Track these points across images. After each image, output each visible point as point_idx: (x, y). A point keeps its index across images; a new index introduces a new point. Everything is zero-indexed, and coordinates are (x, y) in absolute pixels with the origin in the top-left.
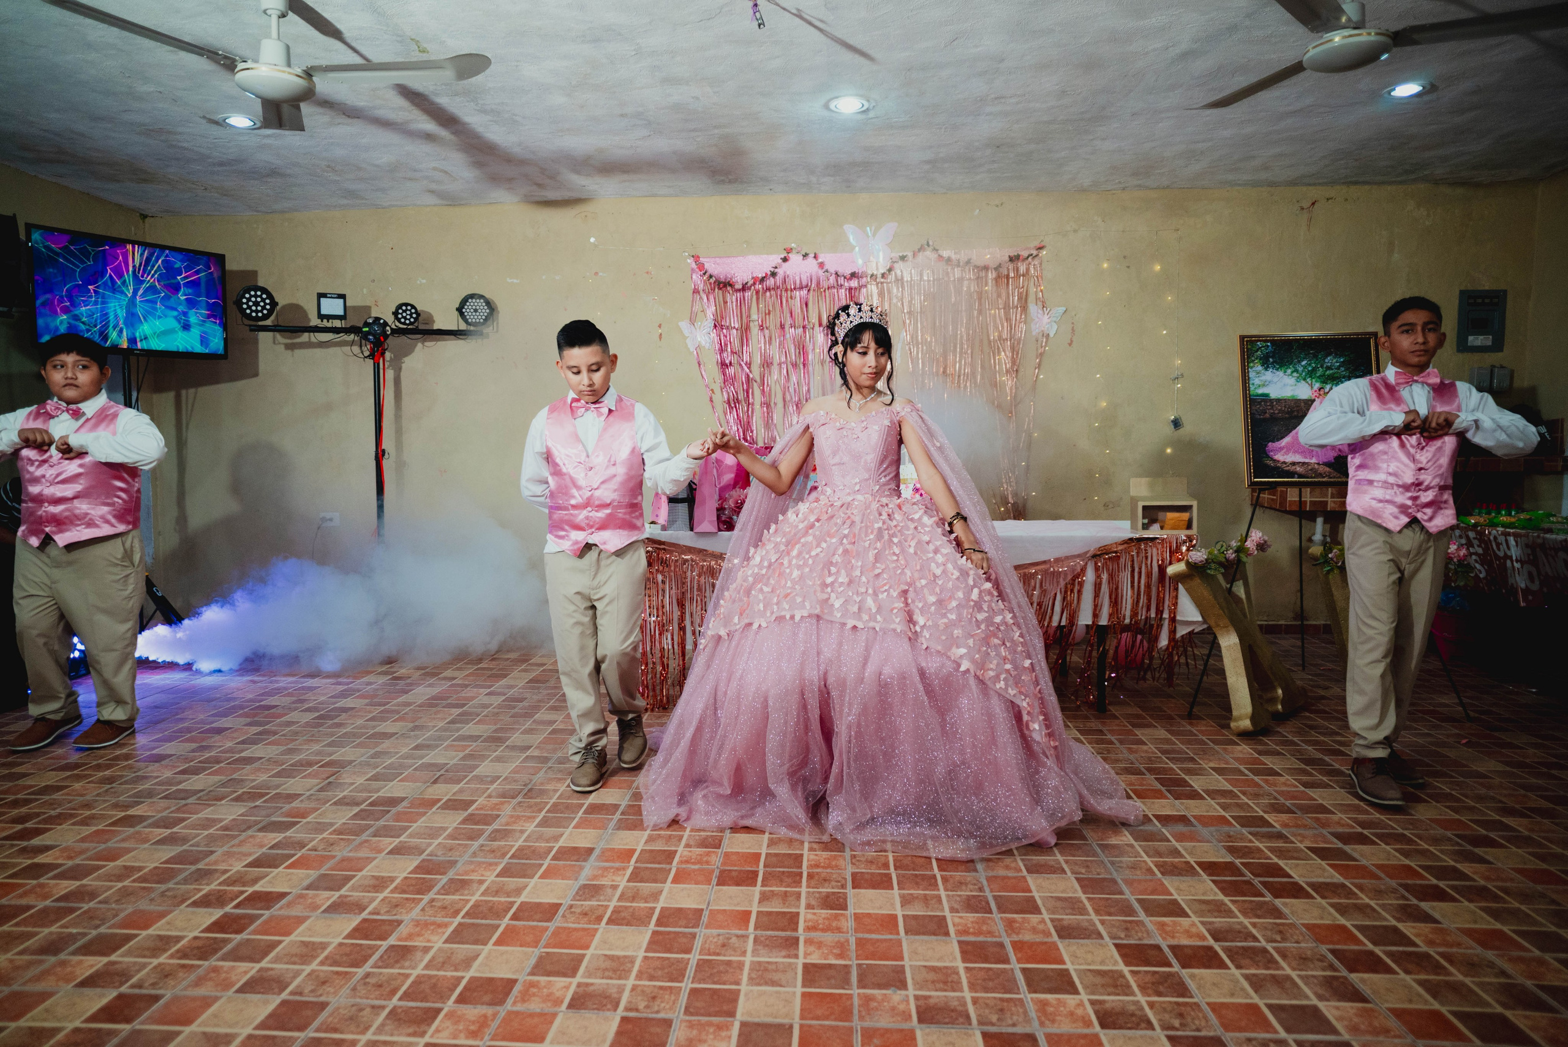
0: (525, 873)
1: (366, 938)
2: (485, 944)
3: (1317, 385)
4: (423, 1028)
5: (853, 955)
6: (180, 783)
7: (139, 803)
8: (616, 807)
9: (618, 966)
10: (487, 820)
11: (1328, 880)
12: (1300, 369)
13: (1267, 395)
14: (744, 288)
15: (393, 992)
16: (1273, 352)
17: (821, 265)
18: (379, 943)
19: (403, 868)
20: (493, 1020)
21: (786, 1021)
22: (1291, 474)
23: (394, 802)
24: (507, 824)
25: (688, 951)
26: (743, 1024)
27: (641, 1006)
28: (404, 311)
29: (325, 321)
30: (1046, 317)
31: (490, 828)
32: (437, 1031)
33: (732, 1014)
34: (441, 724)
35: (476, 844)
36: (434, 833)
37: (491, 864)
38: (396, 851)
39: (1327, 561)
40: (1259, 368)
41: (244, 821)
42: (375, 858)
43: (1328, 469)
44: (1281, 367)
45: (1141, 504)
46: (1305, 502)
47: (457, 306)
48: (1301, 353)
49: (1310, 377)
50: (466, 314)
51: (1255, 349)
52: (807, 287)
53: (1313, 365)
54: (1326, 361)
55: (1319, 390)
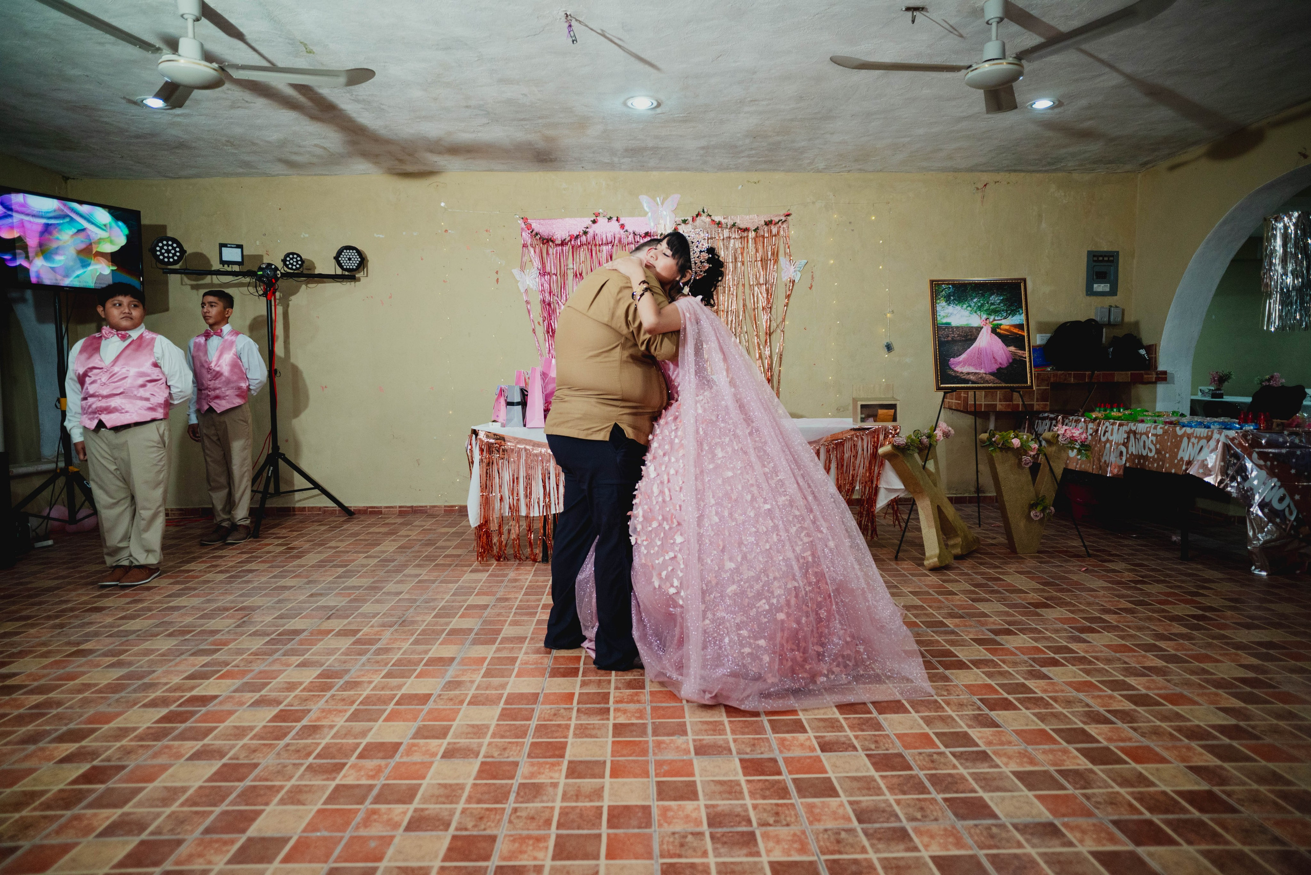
0: (404, 675)
1: (284, 721)
2: (377, 721)
3: (985, 316)
4: (334, 775)
5: (649, 717)
6: (121, 625)
7: (87, 641)
8: (471, 630)
9: (478, 731)
10: (371, 642)
12: (973, 305)
13: (949, 324)
14: (563, 243)
15: (309, 754)
16: (954, 293)
17: (622, 226)
18: (294, 724)
19: (309, 676)
20: (386, 768)
21: (601, 759)
22: (966, 381)
24: (388, 644)
25: (529, 719)
26: (570, 762)
27: (496, 754)
28: (291, 259)
29: (226, 266)
30: (792, 267)
31: (375, 647)
32: (344, 776)
33: (562, 756)
34: (331, 579)
35: (364, 658)
36: (331, 652)
37: (377, 671)
38: (303, 665)
39: (992, 444)
40: (944, 304)
41: (177, 650)
42: (285, 670)
44: (959, 303)
45: (860, 403)
46: (981, 405)
47: (335, 255)
48: (973, 293)
49: (980, 310)
50: (342, 261)
51: (941, 290)
52: (611, 242)
53: (982, 302)
54: (991, 299)
55: (986, 320)
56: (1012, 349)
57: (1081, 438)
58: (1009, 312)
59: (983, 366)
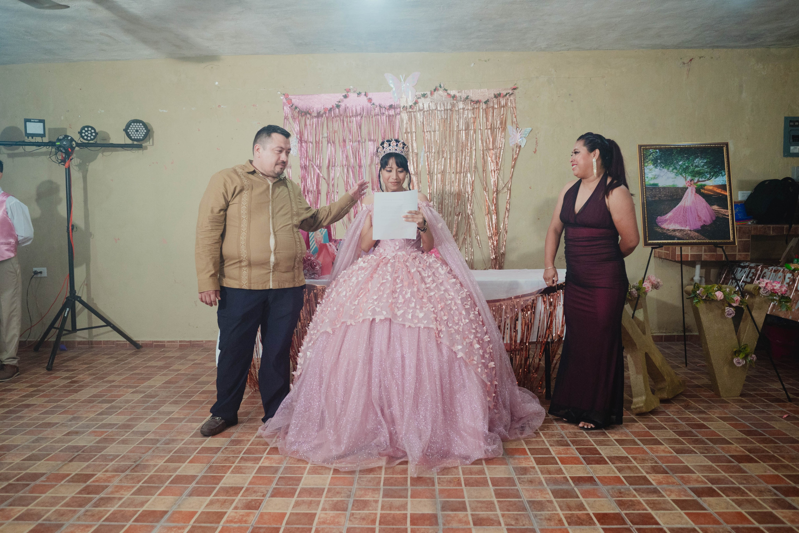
3: (689, 178)
8: (194, 478)
10: (97, 490)
11: (685, 526)
12: (677, 167)
13: (657, 185)
14: (318, 115)
16: (661, 156)
17: (370, 100)
22: (672, 238)
23: (35, 477)
28: (87, 131)
29: (30, 138)
30: (519, 134)
39: (696, 296)
40: (651, 166)
43: (697, 234)
44: (665, 166)
46: (688, 255)
47: (124, 128)
48: (678, 157)
49: (685, 172)
50: (130, 133)
51: (648, 154)
52: (360, 114)
53: (687, 165)
54: (695, 162)
55: (691, 181)
56: (715, 207)
57: (781, 291)
58: (712, 174)
59: (688, 223)
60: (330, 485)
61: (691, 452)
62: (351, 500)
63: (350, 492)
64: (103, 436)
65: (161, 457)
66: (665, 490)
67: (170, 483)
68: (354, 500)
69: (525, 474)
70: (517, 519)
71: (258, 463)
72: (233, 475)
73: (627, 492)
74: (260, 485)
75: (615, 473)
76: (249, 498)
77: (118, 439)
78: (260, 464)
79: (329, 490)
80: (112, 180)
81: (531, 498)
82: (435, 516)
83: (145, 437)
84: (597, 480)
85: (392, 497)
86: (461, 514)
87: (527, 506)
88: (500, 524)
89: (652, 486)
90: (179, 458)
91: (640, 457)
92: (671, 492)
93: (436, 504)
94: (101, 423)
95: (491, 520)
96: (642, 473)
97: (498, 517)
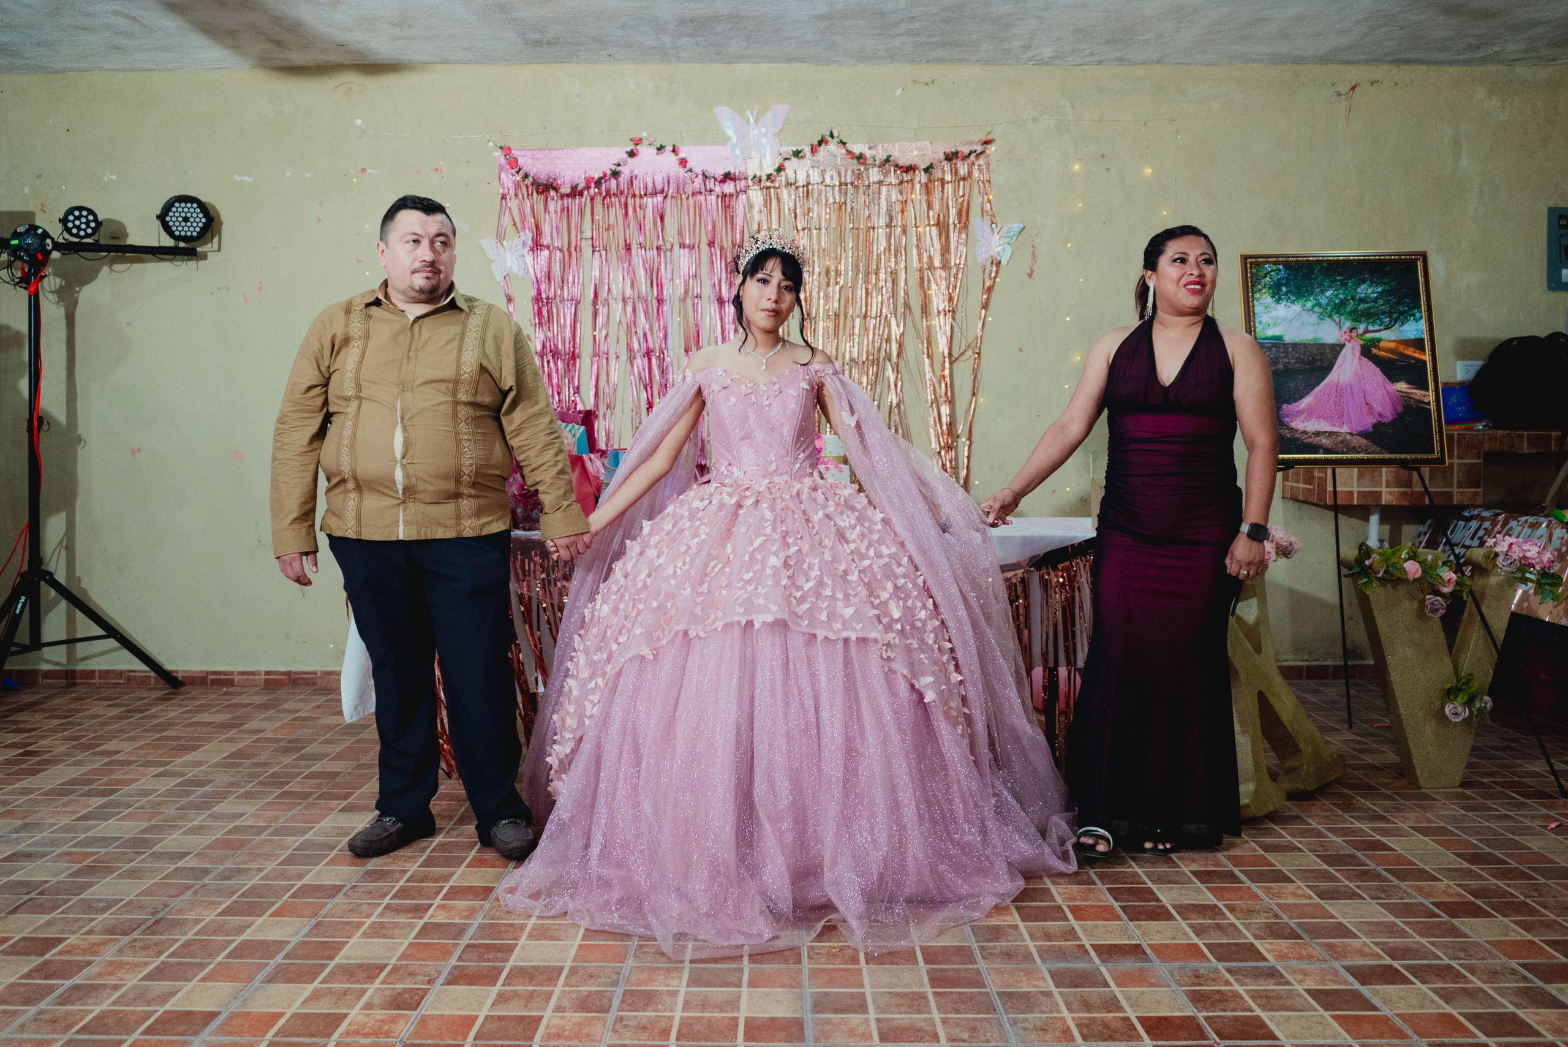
3: (1347, 324)
12: (1323, 302)
13: (1279, 338)
14: (575, 192)
16: (1288, 279)
17: (683, 162)
22: (1314, 449)
28: (78, 218)
30: (996, 237)
39: (1364, 571)
40: (1268, 299)
44: (1298, 298)
46: (1348, 492)
47: (159, 212)
48: (1324, 280)
49: (1338, 313)
50: (171, 224)
51: (1261, 274)
52: (662, 191)
53: (1342, 296)
54: (1359, 290)
55: (1351, 330)
56: (1402, 385)
57: (1541, 561)
58: (1394, 316)
59: (1345, 418)
60: (574, 960)
61: (1353, 895)
62: (619, 991)
63: (618, 974)
64: (86, 863)
65: (213, 903)
66: (1294, 972)
67: (228, 957)
68: (625, 991)
69: (997, 939)
70: (974, 1029)
71: (421, 918)
72: (365, 940)
73: (1212, 976)
74: (424, 960)
75: (1189, 938)
76: (398, 986)
77: (120, 868)
78: (425, 920)
79: (573, 971)
80: (130, 324)
81: (1006, 986)
82: (799, 1023)
83: (178, 865)
84: (1149, 951)
85: (708, 984)
86: (854, 1019)
87: (998, 1003)
88: (936, 1038)
89: (1266, 964)
90: (251, 906)
91: (1244, 907)
92: (1306, 975)
93: (801, 999)
94: (83, 836)
95: (918, 1030)
96: (1246, 938)
97: (934, 1024)
